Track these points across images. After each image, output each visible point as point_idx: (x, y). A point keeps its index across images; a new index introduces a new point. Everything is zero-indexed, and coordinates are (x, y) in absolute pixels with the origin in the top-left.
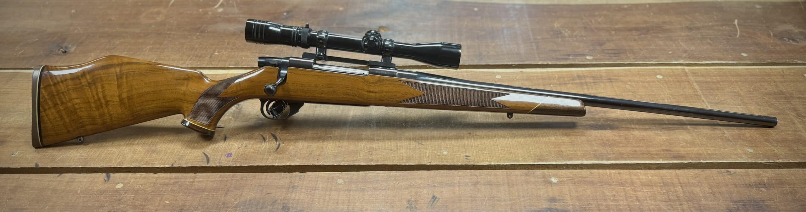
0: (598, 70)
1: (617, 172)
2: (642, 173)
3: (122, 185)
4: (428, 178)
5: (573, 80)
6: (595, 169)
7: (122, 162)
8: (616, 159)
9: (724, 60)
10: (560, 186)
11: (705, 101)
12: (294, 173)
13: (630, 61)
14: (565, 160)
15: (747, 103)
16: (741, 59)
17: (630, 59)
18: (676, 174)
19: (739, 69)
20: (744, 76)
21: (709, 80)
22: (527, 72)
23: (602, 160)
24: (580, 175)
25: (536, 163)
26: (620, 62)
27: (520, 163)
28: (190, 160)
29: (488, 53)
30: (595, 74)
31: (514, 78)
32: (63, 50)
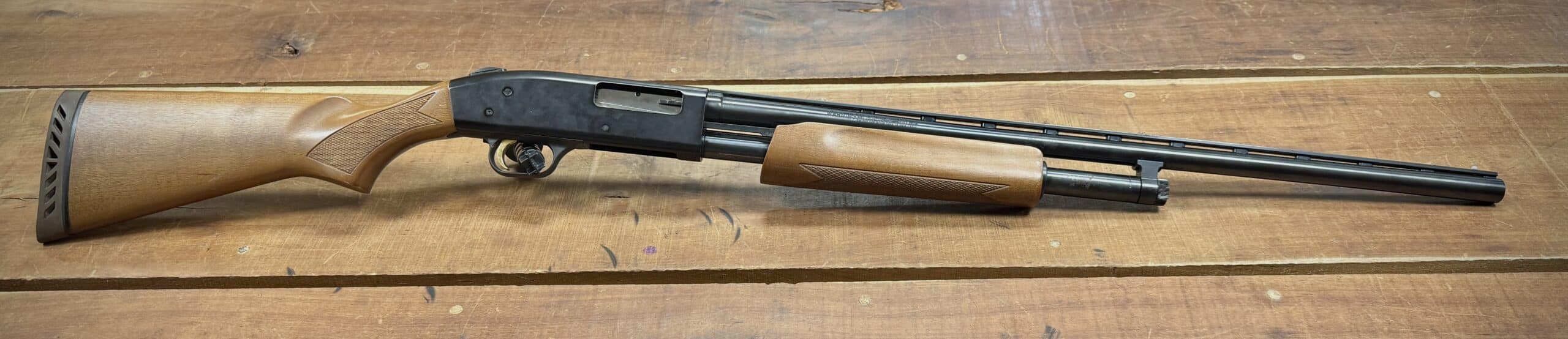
0: (1318, 82)
1: (1389, 280)
2: (1433, 280)
3: (462, 309)
4: (1031, 293)
5: (1274, 100)
6: (1343, 273)
7: (452, 264)
8: (1383, 253)
9: (1551, 62)
10: (1285, 307)
11: (1526, 139)
12: (778, 284)
13: (1375, 65)
14: (1288, 256)
17: (1375, 60)
18: (1499, 282)
21: (1528, 99)
22: (1183, 85)
23: (1357, 255)
24: (1320, 286)
25: (1234, 263)
26: (1357, 65)
27: (1205, 264)
28: (580, 259)
29: (1103, 48)
30: (1314, 88)
31: (1161, 96)
32: (291, 48)
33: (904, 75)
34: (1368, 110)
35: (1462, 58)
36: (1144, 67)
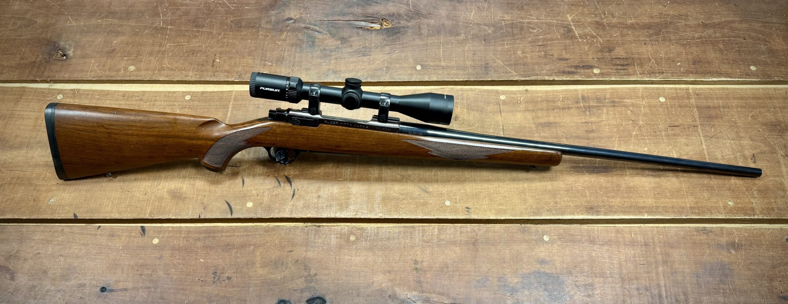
0: (602, 89)
3: (158, 240)
5: (577, 102)
6: (584, 225)
7: (152, 212)
9: (730, 77)
10: (551, 246)
11: (701, 134)
12: (311, 227)
13: (636, 77)
14: (558, 214)
15: (741, 137)
16: (748, 75)
17: (637, 74)
19: (743, 89)
20: (747, 98)
21: (710, 103)
22: (532, 91)
24: (570, 232)
25: (532, 218)
26: (627, 78)
27: (517, 218)
28: (214, 210)
29: (494, 62)
30: (599, 94)
31: (519, 99)
32: (61, 52)
33: (387, 80)
34: (625, 110)
35: (683, 73)
36: (514, 78)
